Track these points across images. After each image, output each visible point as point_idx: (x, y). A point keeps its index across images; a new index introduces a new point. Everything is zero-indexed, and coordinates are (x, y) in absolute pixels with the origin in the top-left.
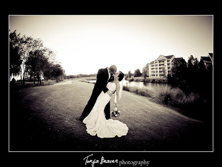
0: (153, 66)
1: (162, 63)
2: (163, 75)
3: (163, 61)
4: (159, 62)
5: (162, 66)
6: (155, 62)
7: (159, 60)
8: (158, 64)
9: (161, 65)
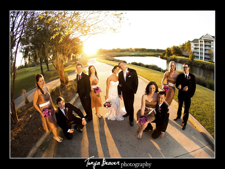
0: (197, 45)
1: (208, 44)
2: (209, 59)
3: (210, 42)
4: (205, 42)
5: (208, 48)
6: (199, 42)
7: (204, 40)
8: (203, 43)
9: (207, 45)
